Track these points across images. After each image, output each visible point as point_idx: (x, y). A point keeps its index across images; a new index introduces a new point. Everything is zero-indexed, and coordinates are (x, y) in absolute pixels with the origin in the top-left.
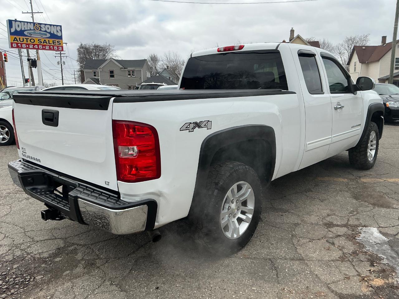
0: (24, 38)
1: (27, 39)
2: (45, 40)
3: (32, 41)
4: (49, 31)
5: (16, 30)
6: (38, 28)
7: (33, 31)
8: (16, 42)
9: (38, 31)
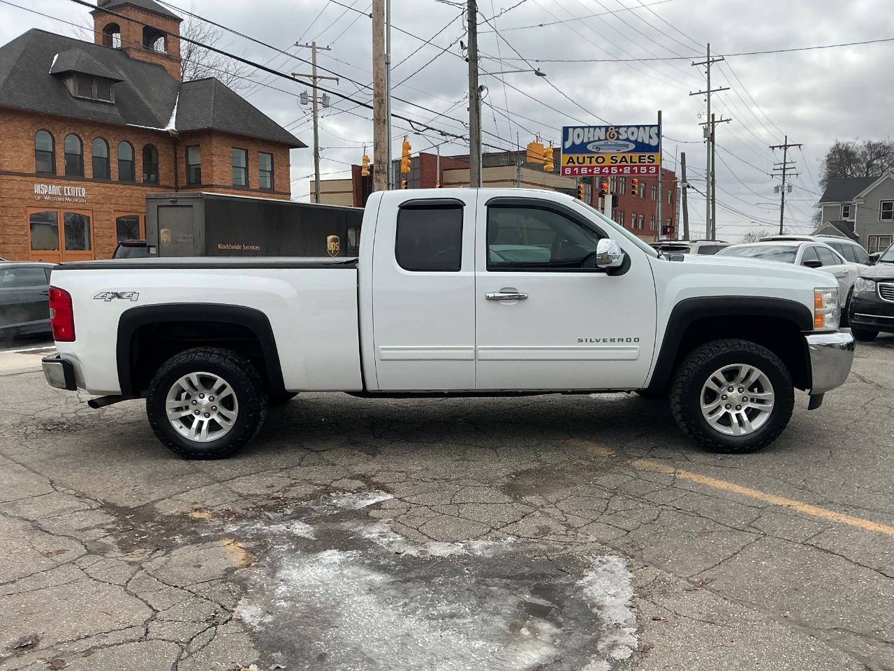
0: (586, 156)
1: (591, 158)
2: (624, 157)
3: (600, 160)
4: (633, 138)
5: (573, 143)
6: (613, 134)
7: (602, 143)
8: (571, 164)
9: (613, 141)
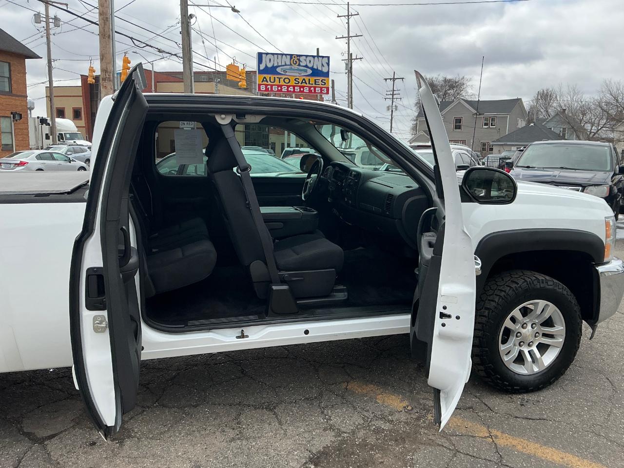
0: (276, 76)
1: (280, 78)
2: (304, 79)
3: (287, 81)
4: (310, 65)
5: (266, 66)
6: (296, 61)
7: (288, 67)
8: (266, 83)
9: (296, 67)
